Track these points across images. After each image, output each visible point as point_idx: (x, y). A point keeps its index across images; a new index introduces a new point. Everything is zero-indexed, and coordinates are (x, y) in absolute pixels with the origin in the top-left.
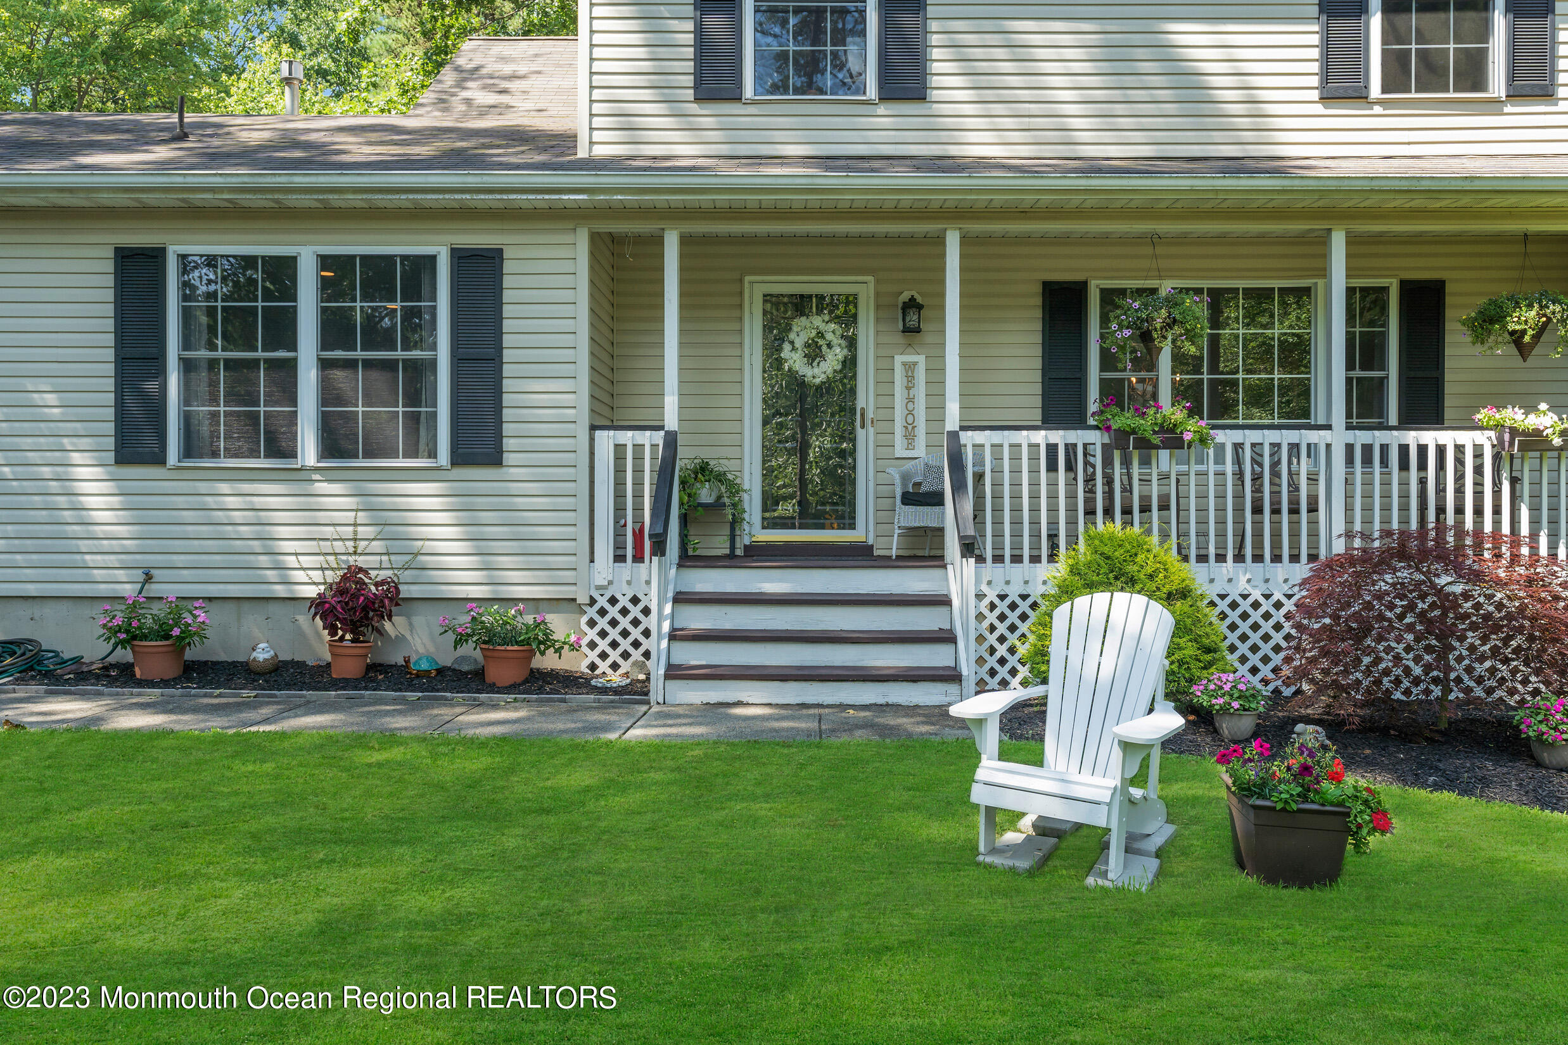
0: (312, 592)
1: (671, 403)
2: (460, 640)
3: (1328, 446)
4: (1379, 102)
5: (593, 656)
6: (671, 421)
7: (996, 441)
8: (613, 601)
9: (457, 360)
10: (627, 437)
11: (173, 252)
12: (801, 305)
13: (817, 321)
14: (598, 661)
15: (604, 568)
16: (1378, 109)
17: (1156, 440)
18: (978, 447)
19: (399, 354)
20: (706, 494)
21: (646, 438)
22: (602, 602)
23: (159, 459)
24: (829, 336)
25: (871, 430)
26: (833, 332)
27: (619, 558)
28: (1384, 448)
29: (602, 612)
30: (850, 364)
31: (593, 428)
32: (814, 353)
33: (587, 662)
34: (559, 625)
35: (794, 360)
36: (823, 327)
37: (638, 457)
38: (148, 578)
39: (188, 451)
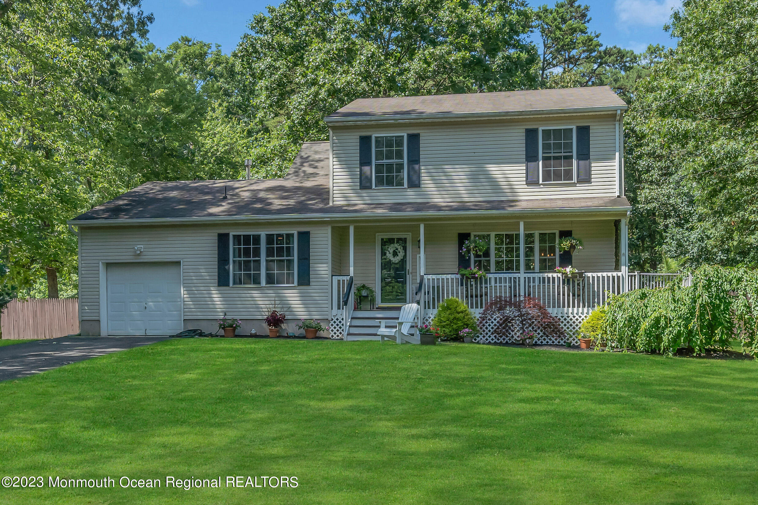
0: (265, 317)
1: (352, 269)
2: (300, 327)
3: (519, 278)
4: (542, 184)
5: (332, 333)
6: (352, 274)
7: (434, 277)
8: (337, 319)
9: (299, 259)
10: (341, 278)
11: (231, 234)
12: (391, 241)
13: (396, 245)
14: (334, 335)
15: (335, 310)
16: (542, 186)
17: (470, 277)
18: (429, 279)
19: (285, 258)
20: (364, 293)
21: (345, 278)
22: (335, 320)
23: (227, 285)
24: (399, 249)
25: (411, 276)
26: (400, 249)
27: (339, 308)
28: (534, 278)
29: (335, 322)
30: (405, 256)
31: (332, 276)
32: (395, 254)
33: (331, 335)
34: (323, 325)
35: (389, 256)
36: (397, 247)
37: (343, 284)
38: (225, 315)
39: (234, 283)
